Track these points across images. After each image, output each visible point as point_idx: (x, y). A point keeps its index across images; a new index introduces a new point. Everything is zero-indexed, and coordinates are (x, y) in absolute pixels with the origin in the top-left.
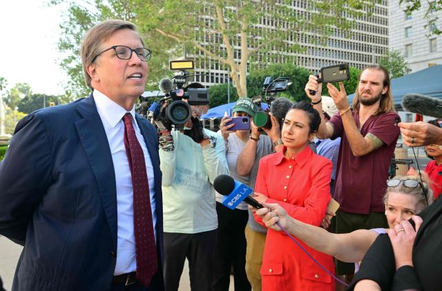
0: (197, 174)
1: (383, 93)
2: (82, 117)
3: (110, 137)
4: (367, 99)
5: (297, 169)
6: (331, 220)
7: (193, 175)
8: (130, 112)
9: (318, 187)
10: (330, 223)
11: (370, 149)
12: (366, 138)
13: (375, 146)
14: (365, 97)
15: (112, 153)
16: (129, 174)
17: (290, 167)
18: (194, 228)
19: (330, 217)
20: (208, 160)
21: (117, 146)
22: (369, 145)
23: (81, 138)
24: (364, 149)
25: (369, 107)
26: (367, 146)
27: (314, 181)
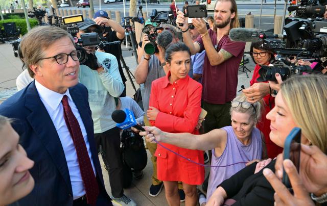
0: (99, 92)
1: (232, 18)
2: (31, 112)
3: (53, 118)
4: (219, 23)
5: (178, 90)
6: (202, 123)
7: (96, 93)
8: (66, 94)
9: (193, 104)
10: (201, 125)
11: (223, 60)
12: (219, 52)
13: (226, 58)
14: (218, 22)
15: (57, 129)
16: (71, 142)
17: (174, 89)
18: (102, 129)
19: (201, 121)
20: (105, 82)
21: (59, 123)
22: (221, 58)
23: (34, 128)
24: (218, 61)
25: (223, 29)
26: (220, 58)
27: (190, 100)
